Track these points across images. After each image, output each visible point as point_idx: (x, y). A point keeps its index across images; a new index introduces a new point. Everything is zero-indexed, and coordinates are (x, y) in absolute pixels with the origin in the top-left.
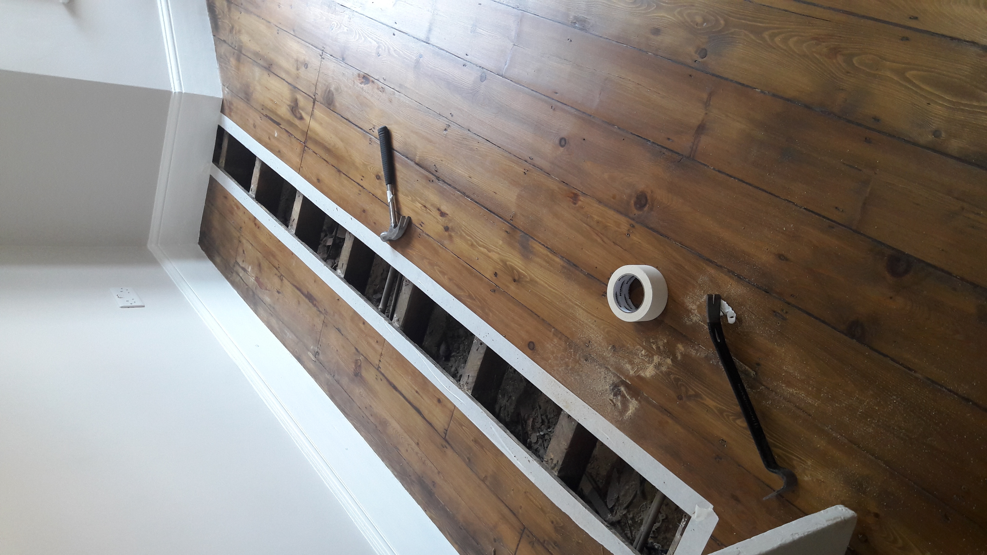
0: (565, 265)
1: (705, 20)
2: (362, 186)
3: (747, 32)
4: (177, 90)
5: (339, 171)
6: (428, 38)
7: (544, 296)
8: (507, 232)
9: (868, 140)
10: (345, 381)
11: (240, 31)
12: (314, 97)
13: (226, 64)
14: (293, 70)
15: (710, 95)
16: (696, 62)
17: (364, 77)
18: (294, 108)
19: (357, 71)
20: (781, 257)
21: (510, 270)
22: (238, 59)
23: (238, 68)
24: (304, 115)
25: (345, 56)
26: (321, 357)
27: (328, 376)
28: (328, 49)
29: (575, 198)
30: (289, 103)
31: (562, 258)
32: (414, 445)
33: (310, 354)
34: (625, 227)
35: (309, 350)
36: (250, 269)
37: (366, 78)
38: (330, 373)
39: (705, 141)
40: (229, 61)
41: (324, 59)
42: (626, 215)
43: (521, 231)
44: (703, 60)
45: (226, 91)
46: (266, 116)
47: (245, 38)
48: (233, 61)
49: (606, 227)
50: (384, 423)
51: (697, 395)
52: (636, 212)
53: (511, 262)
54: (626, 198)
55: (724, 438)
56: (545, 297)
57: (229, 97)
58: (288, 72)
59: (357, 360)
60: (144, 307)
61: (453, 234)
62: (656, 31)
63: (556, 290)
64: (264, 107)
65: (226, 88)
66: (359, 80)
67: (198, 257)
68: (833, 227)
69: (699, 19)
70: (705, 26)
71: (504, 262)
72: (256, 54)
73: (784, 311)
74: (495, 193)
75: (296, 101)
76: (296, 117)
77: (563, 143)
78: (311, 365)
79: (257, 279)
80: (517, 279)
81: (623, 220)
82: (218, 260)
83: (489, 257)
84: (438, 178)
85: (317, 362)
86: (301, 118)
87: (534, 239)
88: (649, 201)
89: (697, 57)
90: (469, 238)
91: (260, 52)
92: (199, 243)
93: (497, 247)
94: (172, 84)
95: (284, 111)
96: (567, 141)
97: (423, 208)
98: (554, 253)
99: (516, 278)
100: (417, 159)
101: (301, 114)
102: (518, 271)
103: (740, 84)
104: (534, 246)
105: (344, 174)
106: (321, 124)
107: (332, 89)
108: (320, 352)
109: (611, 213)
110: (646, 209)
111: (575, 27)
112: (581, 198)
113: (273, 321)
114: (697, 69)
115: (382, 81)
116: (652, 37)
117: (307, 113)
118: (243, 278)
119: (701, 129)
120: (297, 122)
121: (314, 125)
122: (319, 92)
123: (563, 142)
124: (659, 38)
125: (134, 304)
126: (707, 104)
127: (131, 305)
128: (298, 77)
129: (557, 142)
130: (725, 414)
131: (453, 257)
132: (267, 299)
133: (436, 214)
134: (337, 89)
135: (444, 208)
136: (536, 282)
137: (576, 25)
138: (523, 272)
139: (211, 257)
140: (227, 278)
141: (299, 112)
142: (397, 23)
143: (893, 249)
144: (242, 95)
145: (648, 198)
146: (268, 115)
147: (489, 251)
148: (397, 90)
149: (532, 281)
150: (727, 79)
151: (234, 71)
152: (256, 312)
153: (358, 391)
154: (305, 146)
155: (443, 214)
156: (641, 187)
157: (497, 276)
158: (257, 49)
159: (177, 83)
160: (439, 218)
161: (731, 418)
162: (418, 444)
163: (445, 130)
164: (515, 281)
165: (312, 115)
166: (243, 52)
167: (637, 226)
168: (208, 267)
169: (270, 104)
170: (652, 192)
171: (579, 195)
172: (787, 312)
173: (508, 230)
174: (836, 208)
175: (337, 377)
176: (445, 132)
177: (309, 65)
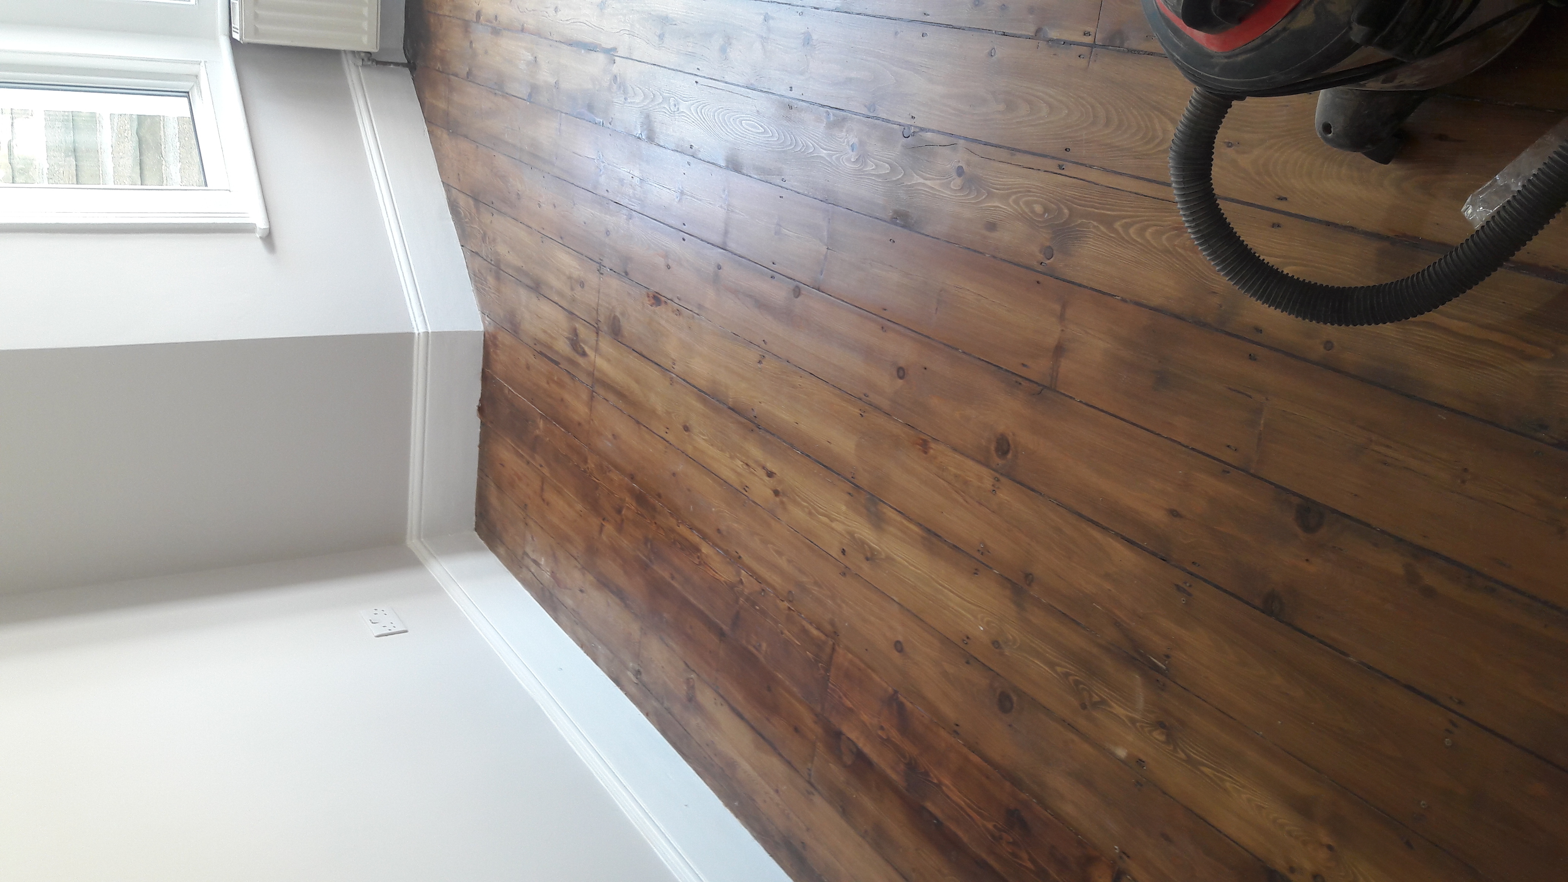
0: (925, 535)
1: (1046, 210)
2: (667, 442)
3: (1095, 223)
4: (422, 330)
5: (638, 423)
6: (725, 243)
7: (904, 577)
8: (850, 494)
9: (1252, 357)
10: (677, 709)
11: (494, 240)
12: (596, 325)
13: (482, 284)
14: (567, 291)
15: (1064, 307)
16: (1043, 264)
17: (655, 297)
18: (575, 342)
19: (645, 290)
20: (1174, 513)
21: (861, 545)
22: (498, 278)
23: (498, 291)
24: (587, 349)
25: (628, 270)
26: (644, 677)
27: (655, 704)
28: (606, 262)
29: (924, 446)
30: (566, 334)
31: (919, 525)
32: (772, 792)
33: (629, 673)
34: (988, 483)
35: (628, 669)
36: (542, 561)
37: (657, 299)
38: (657, 699)
39: (1066, 365)
40: (486, 280)
41: (602, 274)
42: (987, 465)
43: (865, 491)
44: (1049, 261)
45: (487, 321)
46: (541, 353)
47: (502, 249)
48: (491, 280)
49: (966, 483)
50: (732, 765)
51: (1103, 702)
52: (1001, 462)
53: (860, 534)
54: (984, 444)
55: (1143, 758)
56: (906, 578)
57: (491, 329)
58: (561, 294)
59: (688, 679)
60: (406, 631)
61: (784, 499)
62: (992, 226)
63: (919, 569)
64: (537, 341)
65: (486, 317)
66: (649, 301)
67: (476, 549)
68: (1228, 472)
69: (1038, 208)
70: (1047, 217)
71: (851, 534)
72: (519, 270)
73: (1188, 585)
74: (829, 442)
75: (575, 332)
76: (577, 352)
77: (901, 374)
78: (633, 690)
79: (553, 574)
80: (871, 557)
81: (984, 471)
82: (502, 550)
83: (833, 529)
84: (758, 426)
85: (640, 684)
86: (584, 354)
87: (885, 503)
88: (1012, 446)
89: (1041, 257)
90: (805, 504)
91: (524, 268)
92: (476, 530)
93: (840, 515)
94: (414, 323)
95: (563, 346)
96: (906, 371)
97: (745, 466)
98: (910, 520)
99: (869, 555)
100: (731, 402)
101: (583, 348)
102: (870, 547)
103: (1096, 290)
104: (885, 510)
105: (644, 426)
106: (609, 361)
107: (618, 314)
108: (641, 670)
109: (970, 463)
110: (1010, 456)
111: (896, 224)
112: (933, 445)
113: (580, 631)
114: (1044, 274)
115: (677, 301)
116: (987, 233)
117: (591, 348)
118: (535, 574)
119: (1059, 350)
120: (581, 360)
121: (601, 363)
122: (602, 318)
123: (901, 372)
124: (996, 235)
125: (394, 630)
126: (1062, 318)
127: (390, 631)
128: (574, 300)
129: (895, 373)
130: (1138, 724)
131: (789, 530)
132: (569, 602)
133: (761, 473)
134: (623, 314)
135: (770, 466)
136: (893, 560)
137: (898, 221)
138: (876, 547)
139: (493, 548)
140: (517, 575)
141: (580, 346)
142: (685, 224)
143: (1300, 496)
144: (507, 326)
145: (1010, 442)
146: (544, 352)
147: (832, 520)
148: (696, 312)
149: (889, 559)
150: (1080, 285)
151: (494, 293)
152: (556, 619)
153: (694, 722)
154: (593, 391)
155: (770, 474)
156: (1001, 428)
157: (846, 554)
158: (519, 263)
159: (419, 320)
160: (766, 478)
161: (1146, 729)
162: (777, 791)
163: (760, 362)
164: (867, 559)
165: (597, 350)
166: (503, 267)
167: (1003, 479)
168: (490, 561)
169: (542, 336)
170: (1014, 434)
171: (928, 442)
172: (1190, 586)
173: (851, 492)
174: (1228, 446)
175: (666, 704)
176: (759, 365)
177: (585, 284)
